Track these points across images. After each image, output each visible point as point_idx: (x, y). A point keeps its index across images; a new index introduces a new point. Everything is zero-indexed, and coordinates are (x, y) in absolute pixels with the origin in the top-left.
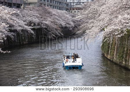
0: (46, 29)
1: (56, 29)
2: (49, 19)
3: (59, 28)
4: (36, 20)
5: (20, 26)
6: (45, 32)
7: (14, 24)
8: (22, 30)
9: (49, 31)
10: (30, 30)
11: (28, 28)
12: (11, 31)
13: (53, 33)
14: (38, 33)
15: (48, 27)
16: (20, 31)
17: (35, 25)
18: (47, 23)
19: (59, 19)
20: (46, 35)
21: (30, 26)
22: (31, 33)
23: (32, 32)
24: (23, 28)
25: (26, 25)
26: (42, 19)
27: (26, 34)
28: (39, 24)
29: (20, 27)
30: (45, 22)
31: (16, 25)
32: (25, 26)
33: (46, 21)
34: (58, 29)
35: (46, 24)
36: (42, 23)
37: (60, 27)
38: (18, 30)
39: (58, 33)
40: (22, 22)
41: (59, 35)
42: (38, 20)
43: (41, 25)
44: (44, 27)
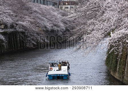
0: (23, 33)
1: (38, 34)
2: (28, 18)
3: (43, 32)
4: (8, 19)
6: (21, 38)
9: (27, 37)
13: (33, 39)
14: (12, 40)
15: (26, 30)
18: (24, 24)
19: (42, 18)
20: (23, 42)
23: (2, 37)
28: (12, 26)
30: (22, 23)
34: (41, 34)
35: (23, 26)
36: (17, 25)
42: (11, 19)
43: (16, 27)
44: (19, 30)
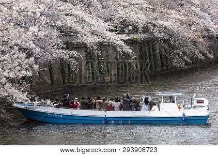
0: (165, 41)
1: (194, 43)
2: (174, 14)
3: (202, 40)
4: (139, 16)
5: (93, 33)
6: (163, 50)
7: (79, 29)
8: (101, 45)
9: (173, 48)
10: (122, 43)
11: (117, 39)
12: (69, 46)
13: (184, 53)
14: (145, 54)
15: (171, 36)
16: (95, 47)
17: (135, 30)
18: (168, 24)
20: (166, 57)
21: (122, 32)
22: (124, 53)
23: (127, 49)
24: (101, 40)
25: (111, 31)
26: (154, 15)
27: (112, 54)
28: (146, 29)
29: (95, 37)
30: (163, 22)
31: (83, 31)
32: (109, 34)
33: (166, 20)
34: (199, 42)
35: (165, 28)
36: (155, 26)
37: (204, 37)
38: (89, 45)
39: (200, 52)
40: (101, 21)
41: (203, 58)
42: (143, 16)
43: (154, 29)
44: (159, 36)
